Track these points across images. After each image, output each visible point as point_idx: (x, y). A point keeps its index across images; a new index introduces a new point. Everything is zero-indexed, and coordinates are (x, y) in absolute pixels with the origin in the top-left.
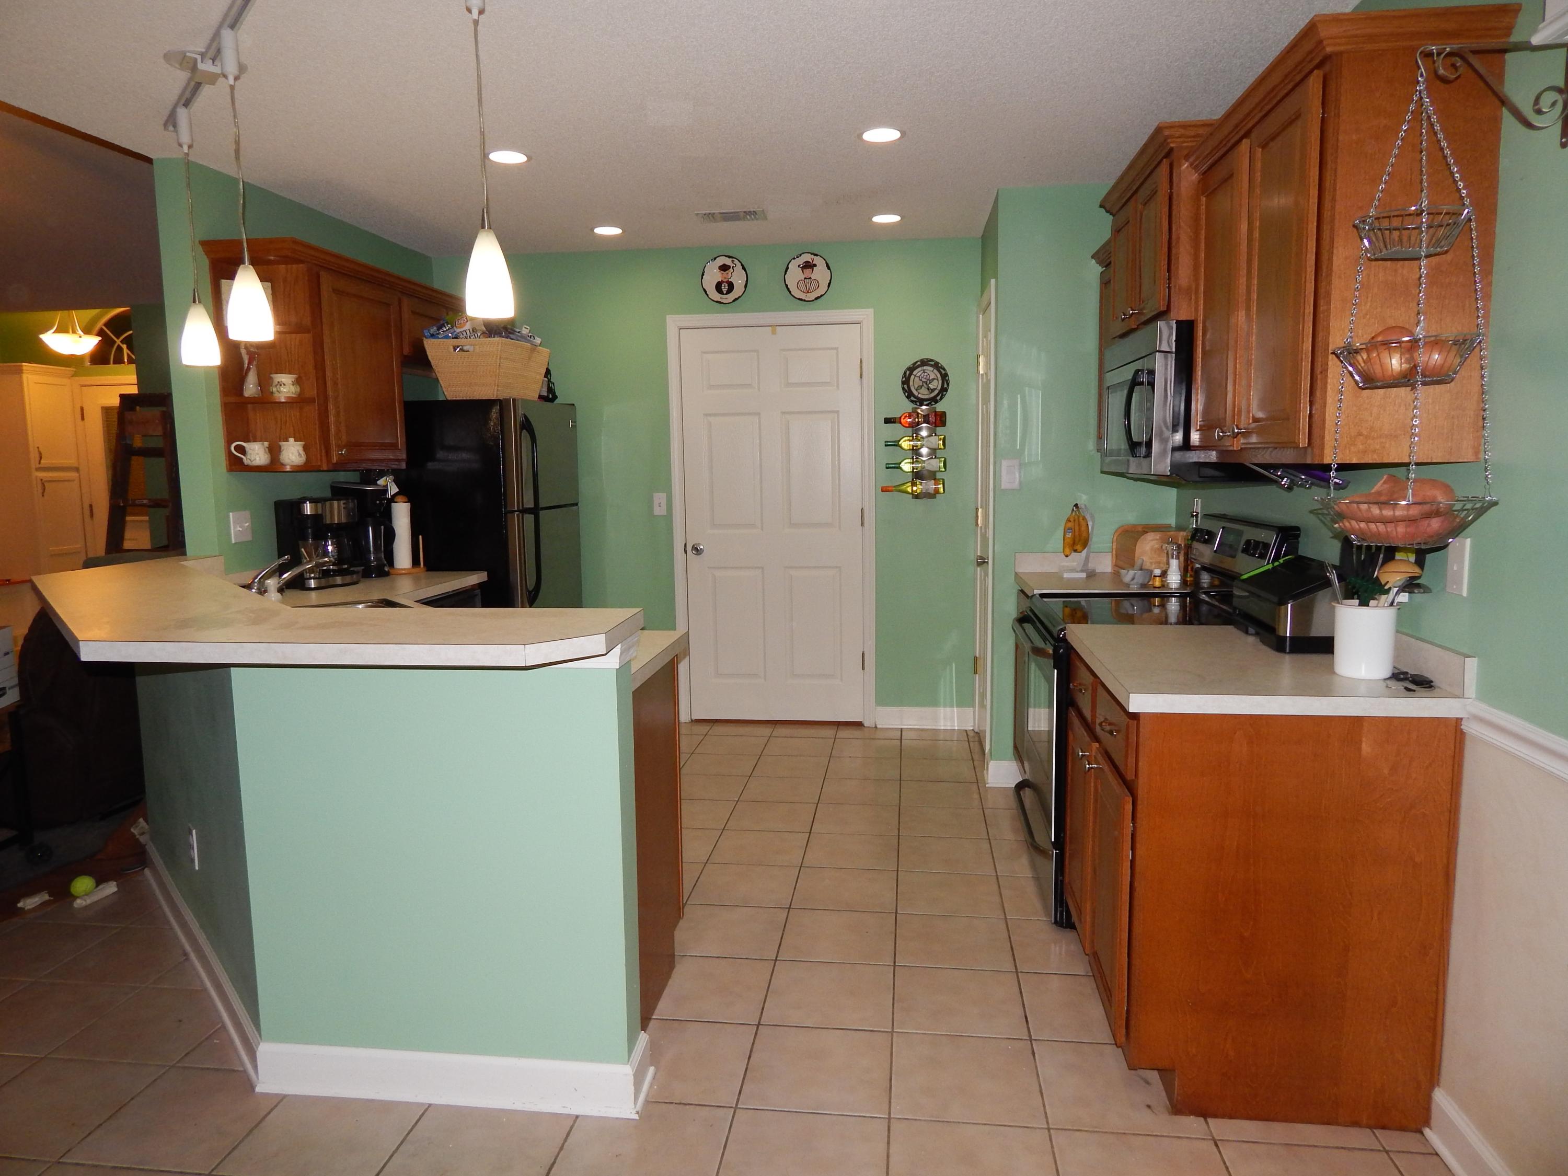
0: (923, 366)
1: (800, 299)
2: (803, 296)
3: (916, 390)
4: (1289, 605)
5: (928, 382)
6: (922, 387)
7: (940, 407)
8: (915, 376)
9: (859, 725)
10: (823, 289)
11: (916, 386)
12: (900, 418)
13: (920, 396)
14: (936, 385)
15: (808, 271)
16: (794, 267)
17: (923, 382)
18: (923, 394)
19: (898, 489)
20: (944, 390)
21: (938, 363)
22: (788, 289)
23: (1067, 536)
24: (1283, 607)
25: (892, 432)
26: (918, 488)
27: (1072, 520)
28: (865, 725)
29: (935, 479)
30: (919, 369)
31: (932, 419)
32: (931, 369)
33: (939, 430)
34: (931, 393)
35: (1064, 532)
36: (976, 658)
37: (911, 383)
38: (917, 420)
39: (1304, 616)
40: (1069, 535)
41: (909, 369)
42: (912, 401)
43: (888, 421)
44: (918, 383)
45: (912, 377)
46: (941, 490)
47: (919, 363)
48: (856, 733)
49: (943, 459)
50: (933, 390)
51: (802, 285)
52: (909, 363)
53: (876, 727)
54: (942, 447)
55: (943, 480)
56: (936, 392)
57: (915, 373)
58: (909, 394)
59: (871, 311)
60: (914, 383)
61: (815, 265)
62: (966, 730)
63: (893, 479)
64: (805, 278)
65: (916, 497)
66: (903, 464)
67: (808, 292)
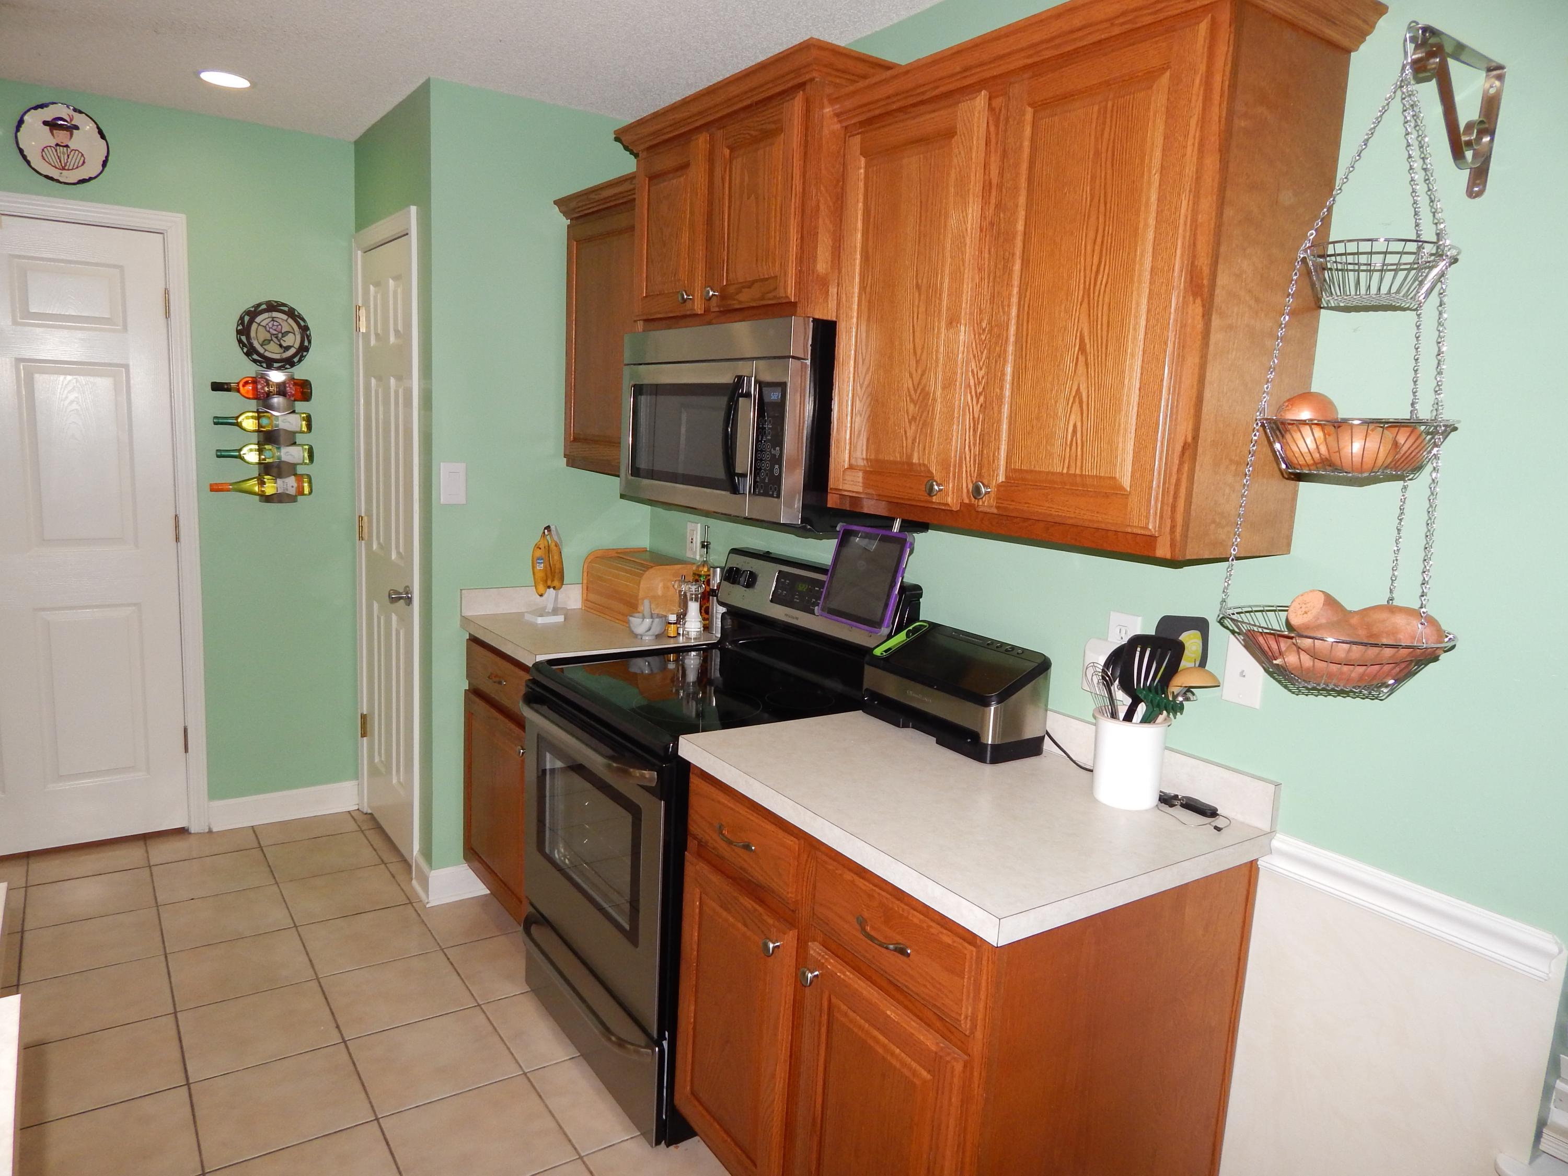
0: (271, 311)
1: (47, 177)
2: (55, 173)
3: (262, 345)
4: (992, 708)
5: (280, 335)
6: (270, 341)
7: (300, 372)
8: (259, 324)
9: (182, 832)
10: (91, 169)
11: (261, 340)
12: (238, 383)
13: (267, 354)
14: (293, 340)
15: (62, 136)
16: (34, 120)
17: (272, 335)
18: (273, 351)
19: (238, 488)
20: (303, 349)
21: (294, 310)
22: (24, 157)
23: (538, 568)
24: (988, 708)
25: (227, 403)
26: (270, 488)
27: (542, 546)
28: (193, 832)
29: (295, 475)
30: (266, 315)
31: (290, 389)
32: (285, 317)
33: (300, 406)
34: (284, 352)
35: (533, 563)
36: (364, 717)
37: (253, 334)
38: (266, 389)
39: (1011, 721)
40: (540, 567)
41: (248, 313)
42: (255, 361)
43: (217, 387)
44: (263, 335)
45: (254, 326)
46: (306, 491)
47: (264, 307)
48: (177, 847)
49: (307, 447)
50: (287, 348)
51: (51, 155)
52: (249, 304)
53: (210, 832)
54: (305, 429)
55: (309, 477)
56: (292, 351)
57: (258, 319)
58: (250, 352)
59: (181, 218)
60: (258, 334)
61: (77, 128)
62: (349, 812)
63: (229, 472)
64: (57, 145)
65: (267, 499)
66: (245, 451)
67: (63, 169)
